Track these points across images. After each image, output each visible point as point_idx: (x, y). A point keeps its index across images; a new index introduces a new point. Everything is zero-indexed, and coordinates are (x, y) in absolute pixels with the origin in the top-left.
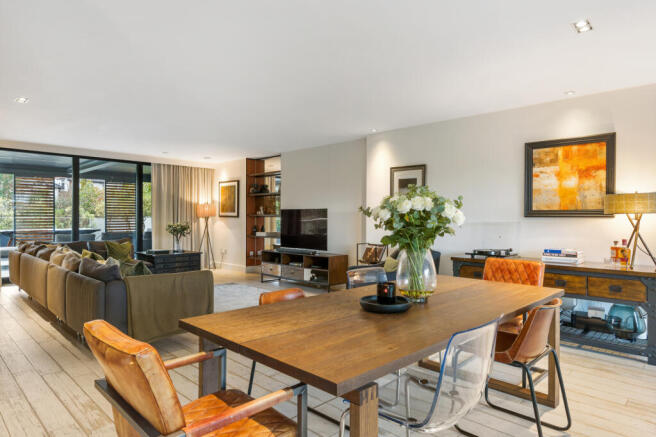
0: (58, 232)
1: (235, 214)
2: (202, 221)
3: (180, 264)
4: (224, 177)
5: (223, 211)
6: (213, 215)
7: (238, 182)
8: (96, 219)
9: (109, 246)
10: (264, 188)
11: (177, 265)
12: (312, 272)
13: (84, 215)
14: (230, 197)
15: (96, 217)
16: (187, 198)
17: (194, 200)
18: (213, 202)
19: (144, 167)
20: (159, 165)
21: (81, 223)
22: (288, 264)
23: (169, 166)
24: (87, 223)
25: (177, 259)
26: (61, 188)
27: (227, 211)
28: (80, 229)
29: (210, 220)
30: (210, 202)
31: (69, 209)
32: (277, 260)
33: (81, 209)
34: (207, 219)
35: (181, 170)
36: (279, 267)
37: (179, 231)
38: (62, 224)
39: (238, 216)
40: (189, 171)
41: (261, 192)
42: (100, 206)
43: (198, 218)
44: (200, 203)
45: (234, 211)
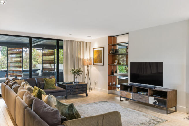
0: (24, 71)
1: (102, 64)
2: (86, 67)
3: (78, 90)
4: (96, 45)
5: (95, 62)
6: (91, 64)
7: (104, 48)
8: (38, 64)
9: (45, 81)
10: (117, 51)
11: (76, 90)
12: (154, 99)
13: (34, 63)
14: (99, 56)
15: (39, 64)
16: (79, 56)
17: (82, 57)
18: (90, 58)
19: (60, 42)
20: (67, 41)
21: (33, 66)
22: (137, 92)
23: (71, 41)
24: (35, 66)
25: (76, 87)
26: (25, 52)
27: (98, 63)
28: (33, 69)
29: (89, 66)
30: (89, 58)
31: (28, 61)
32: (129, 89)
33: (33, 61)
34: (88, 66)
35: (76, 43)
36: (131, 94)
37: (77, 73)
38: (26, 67)
39: (104, 65)
40: (80, 43)
41: (116, 53)
42: (40, 59)
43: (84, 65)
44: (85, 59)
45: (102, 63)
